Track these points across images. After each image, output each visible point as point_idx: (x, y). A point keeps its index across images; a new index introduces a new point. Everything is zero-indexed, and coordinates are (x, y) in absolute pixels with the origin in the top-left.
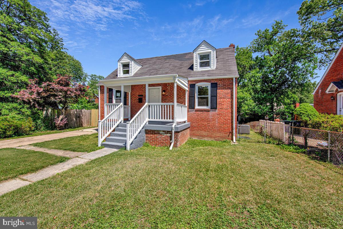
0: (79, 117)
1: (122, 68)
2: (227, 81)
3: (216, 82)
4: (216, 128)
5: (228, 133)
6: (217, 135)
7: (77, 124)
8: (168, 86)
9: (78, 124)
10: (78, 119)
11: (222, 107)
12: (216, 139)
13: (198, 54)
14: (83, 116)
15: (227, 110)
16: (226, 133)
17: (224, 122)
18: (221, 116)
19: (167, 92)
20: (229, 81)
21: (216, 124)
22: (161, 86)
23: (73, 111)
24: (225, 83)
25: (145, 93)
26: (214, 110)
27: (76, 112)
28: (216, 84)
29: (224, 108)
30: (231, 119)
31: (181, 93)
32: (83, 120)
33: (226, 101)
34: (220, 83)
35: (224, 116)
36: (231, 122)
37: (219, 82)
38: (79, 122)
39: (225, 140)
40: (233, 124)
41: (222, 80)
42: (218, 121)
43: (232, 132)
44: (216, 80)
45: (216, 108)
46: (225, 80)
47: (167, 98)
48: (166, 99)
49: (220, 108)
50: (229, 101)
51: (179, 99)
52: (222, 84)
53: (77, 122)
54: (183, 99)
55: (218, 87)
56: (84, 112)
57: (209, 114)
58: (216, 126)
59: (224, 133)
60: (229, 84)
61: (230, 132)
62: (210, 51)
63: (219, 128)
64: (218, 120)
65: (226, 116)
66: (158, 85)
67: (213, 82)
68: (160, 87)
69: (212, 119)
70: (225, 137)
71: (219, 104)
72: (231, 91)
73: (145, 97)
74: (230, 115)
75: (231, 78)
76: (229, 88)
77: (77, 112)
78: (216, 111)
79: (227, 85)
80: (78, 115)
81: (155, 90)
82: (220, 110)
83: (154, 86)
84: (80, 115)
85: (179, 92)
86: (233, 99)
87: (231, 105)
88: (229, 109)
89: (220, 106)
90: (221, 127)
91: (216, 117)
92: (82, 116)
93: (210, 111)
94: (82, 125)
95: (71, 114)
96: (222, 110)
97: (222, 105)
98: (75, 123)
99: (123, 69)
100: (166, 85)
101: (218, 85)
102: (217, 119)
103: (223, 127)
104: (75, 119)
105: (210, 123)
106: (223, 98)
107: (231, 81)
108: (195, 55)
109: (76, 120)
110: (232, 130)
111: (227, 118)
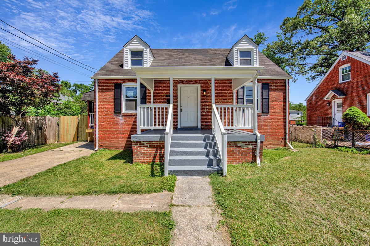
0: (41, 129)
1: (130, 57)
2: (278, 82)
3: (267, 82)
4: (268, 134)
5: (281, 140)
6: (269, 142)
7: (38, 139)
8: (209, 84)
9: (40, 140)
10: (40, 131)
11: (274, 111)
12: (268, 147)
13: (239, 50)
14: (47, 127)
15: (279, 114)
16: (278, 140)
17: (277, 127)
18: (273, 121)
19: (209, 92)
20: (281, 82)
21: (268, 130)
22: (199, 83)
23: (31, 120)
24: (277, 84)
25: (177, 92)
26: (265, 114)
27: (36, 122)
28: (268, 85)
29: (277, 112)
30: (284, 124)
31: (227, 94)
32: (47, 134)
33: (278, 104)
34: (273, 84)
35: (276, 121)
36: (283, 128)
37: (271, 83)
38: (42, 136)
39: (278, 147)
40: (286, 130)
41: (274, 81)
42: (270, 127)
43: (285, 138)
44: (268, 81)
45: (269, 112)
46: (277, 81)
47: (209, 100)
48: (207, 101)
49: (272, 113)
50: (281, 105)
51: (225, 101)
52: (274, 85)
53: (38, 137)
54: (229, 101)
55: (270, 88)
56: (49, 120)
57: (260, 119)
58: (268, 133)
59: (277, 140)
60: (282, 85)
61: (283, 138)
62: (252, 47)
63: (271, 134)
64: (271, 125)
65: (278, 121)
66: (196, 82)
67: (264, 82)
68: (199, 86)
69: (264, 124)
70: (278, 144)
71: (271, 107)
72: (283, 94)
73: (177, 98)
74: (282, 120)
75: (283, 80)
76: (281, 90)
77: (38, 121)
78: (268, 116)
79: (279, 87)
80: (39, 126)
81: (189, 89)
82: (271, 114)
83: (189, 84)
84: (43, 125)
85: (224, 92)
86: (285, 102)
87: (284, 108)
88: (281, 113)
89: (272, 110)
90: (274, 133)
91: (268, 123)
92: (45, 127)
93: (261, 115)
94: (46, 141)
95: (28, 125)
96: (274, 114)
97: (275, 108)
98: (35, 139)
99: (132, 57)
100: (206, 84)
101: (270, 86)
102: (269, 125)
103: (275, 133)
104: (34, 133)
105: (261, 130)
106: (276, 101)
107: (283, 82)
108: (236, 50)
109: (37, 132)
110: (285, 135)
111: (279, 123)
